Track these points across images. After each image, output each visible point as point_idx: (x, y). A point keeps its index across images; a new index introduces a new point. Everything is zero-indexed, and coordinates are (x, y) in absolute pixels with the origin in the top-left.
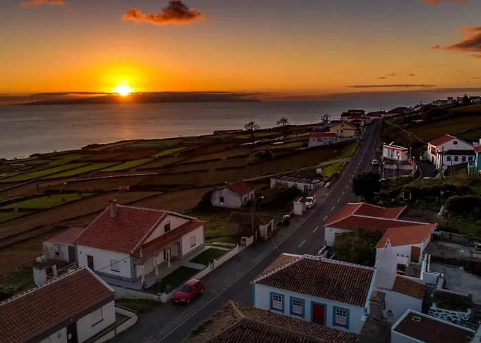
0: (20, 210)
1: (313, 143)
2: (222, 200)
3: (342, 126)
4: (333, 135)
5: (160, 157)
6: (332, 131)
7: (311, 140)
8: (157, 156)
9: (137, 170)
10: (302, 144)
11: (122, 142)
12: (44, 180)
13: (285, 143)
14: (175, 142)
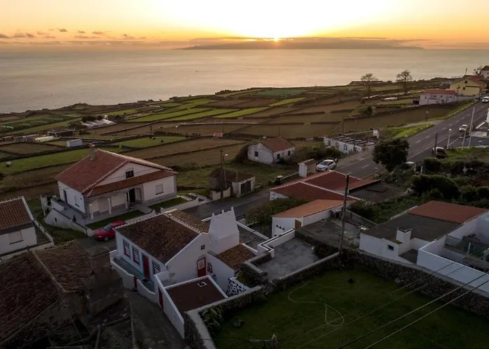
0: (123, 147)
1: (424, 101)
2: (256, 154)
3: (466, 82)
4: (452, 92)
5: (274, 107)
6: (452, 88)
7: (422, 97)
8: (272, 105)
9: (244, 118)
10: (411, 101)
11: (252, 89)
12: (166, 122)
13: (398, 100)
14: (299, 92)
